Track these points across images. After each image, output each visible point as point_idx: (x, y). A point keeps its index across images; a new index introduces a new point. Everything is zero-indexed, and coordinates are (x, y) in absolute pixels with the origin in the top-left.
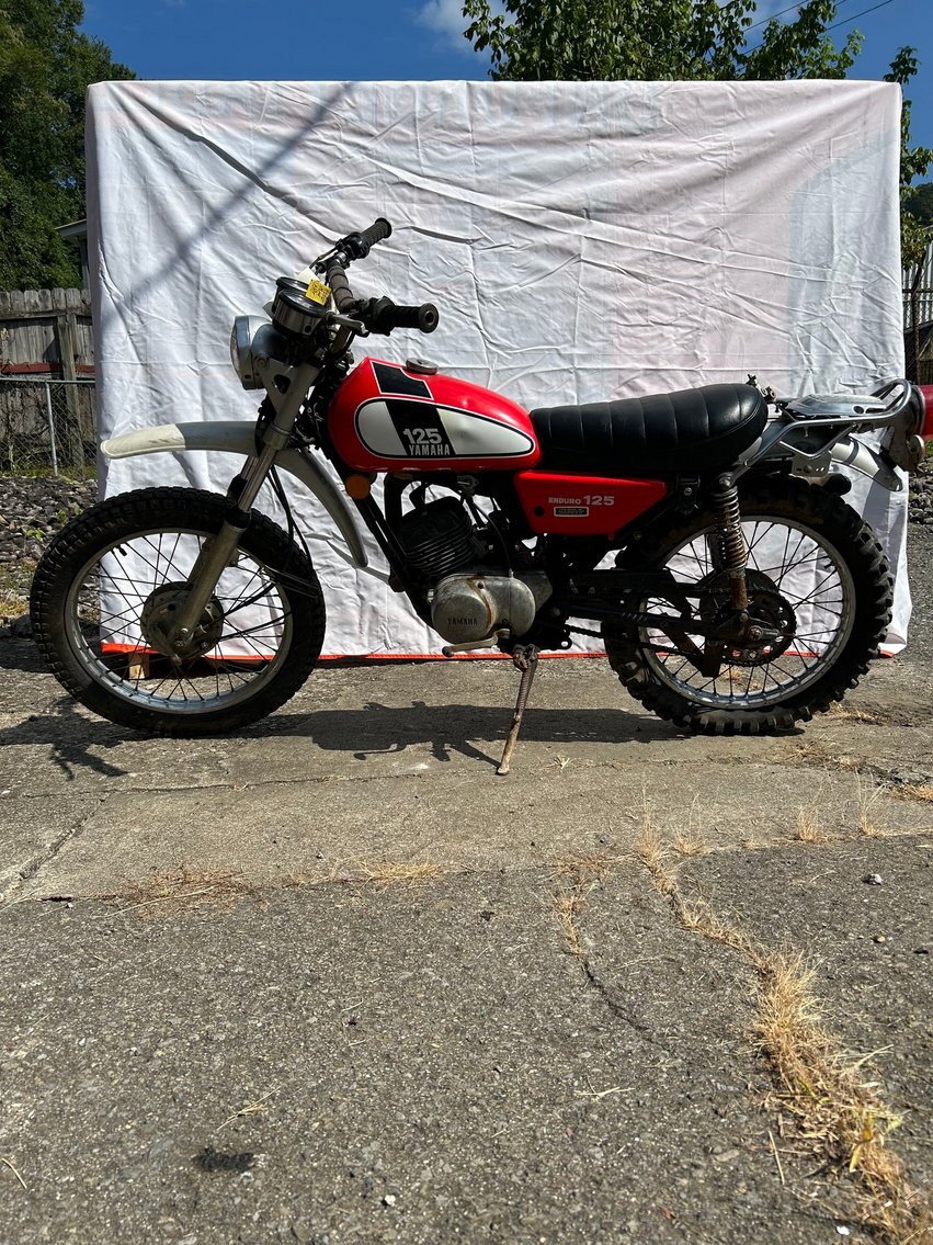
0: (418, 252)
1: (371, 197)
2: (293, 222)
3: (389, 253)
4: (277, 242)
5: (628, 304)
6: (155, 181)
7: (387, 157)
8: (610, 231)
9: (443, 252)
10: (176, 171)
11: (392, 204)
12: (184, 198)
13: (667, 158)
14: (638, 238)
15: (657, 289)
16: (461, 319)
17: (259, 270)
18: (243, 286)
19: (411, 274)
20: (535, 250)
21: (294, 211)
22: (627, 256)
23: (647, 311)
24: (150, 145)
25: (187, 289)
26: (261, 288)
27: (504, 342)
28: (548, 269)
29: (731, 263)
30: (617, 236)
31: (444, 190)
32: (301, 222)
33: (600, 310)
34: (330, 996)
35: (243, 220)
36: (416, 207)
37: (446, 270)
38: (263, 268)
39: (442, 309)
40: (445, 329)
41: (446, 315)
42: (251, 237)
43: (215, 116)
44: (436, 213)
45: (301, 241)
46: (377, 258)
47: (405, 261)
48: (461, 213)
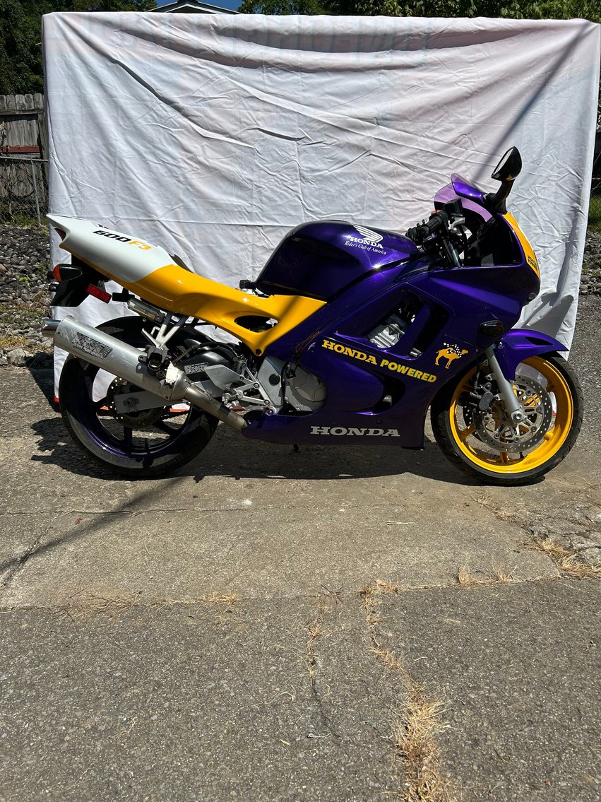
0: (262, 146)
1: (232, 106)
2: (178, 123)
3: (242, 146)
4: (167, 136)
5: (400, 185)
6: (86, 91)
7: (242, 79)
8: (391, 133)
9: (278, 146)
10: (101, 85)
11: (245, 111)
12: (106, 104)
13: (434, 84)
14: (409, 139)
15: (421, 176)
16: (289, 193)
17: (155, 156)
18: (145, 166)
19: (256, 161)
20: (339, 146)
21: (178, 114)
22: (404, 152)
23: (413, 191)
24: (83, 65)
25: (108, 167)
26: (157, 168)
27: (316, 209)
28: (348, 160)
29: (472, 159)
30: (396, 138)
31: (280, 102)
32: (184, 123)
33: (382, 189)
34: (167, 699)
35: (145, 119)
36: (261, 114)
37: (280, 159)
38: (159, 154)
39: (276, 186)
40: (277, 199)
41: (278, 190)
42: (150, 131)
43: (126, 46)
44: (274, 119)
45: (183, 136)
46: (234, 149)
47: (253, 152)
48: (291, 119)
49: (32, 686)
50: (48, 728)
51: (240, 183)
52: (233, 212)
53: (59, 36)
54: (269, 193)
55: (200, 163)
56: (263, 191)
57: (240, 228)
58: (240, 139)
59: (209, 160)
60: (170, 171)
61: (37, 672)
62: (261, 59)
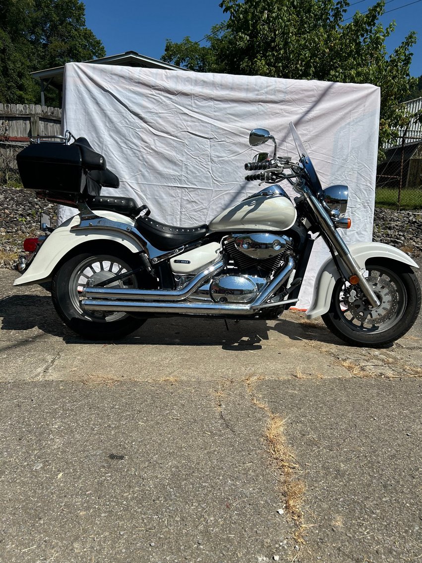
0: (189, 141)
1: (173, 118)
2: (141, 126)
3: (178, 141)
4: (134, 133)
6: (88, 106)
7: (180, 104)
9: (198, 142)
10: (97, 104)
11: (180, 121)
12: (99, 113)
13: (289, 113)
16: (205, 170)
17: (126, 144)
18: (120, 150)
19: (185, 150)
20: (234, 144)
21: (141, 121)
24: (88, 92)
26: (127, 151)
27: (220, 179)
28: (239, 152)
31: (201, 117)
32: (144, 126)
35: (122, 123)
36: (189, 123)
37: (199, 150)
38: (128, 143)
39: (196, 165)
40: (197, 172)
41: (197, 167)
42: (124, 130)
43: (113, 82)
44: (197, 126)
45: (143, 134)
46: (172, 142)
47: (184, 144)
51: (175, 162)
52: (171, 179)
53: (75, 75)
54: (192, 169)
55: (152, 149)
56: (189, 168)
57: (174, 188)
58: (176, 137)
59: (158, 148)
60: (135, 153)
62: (191, 92)
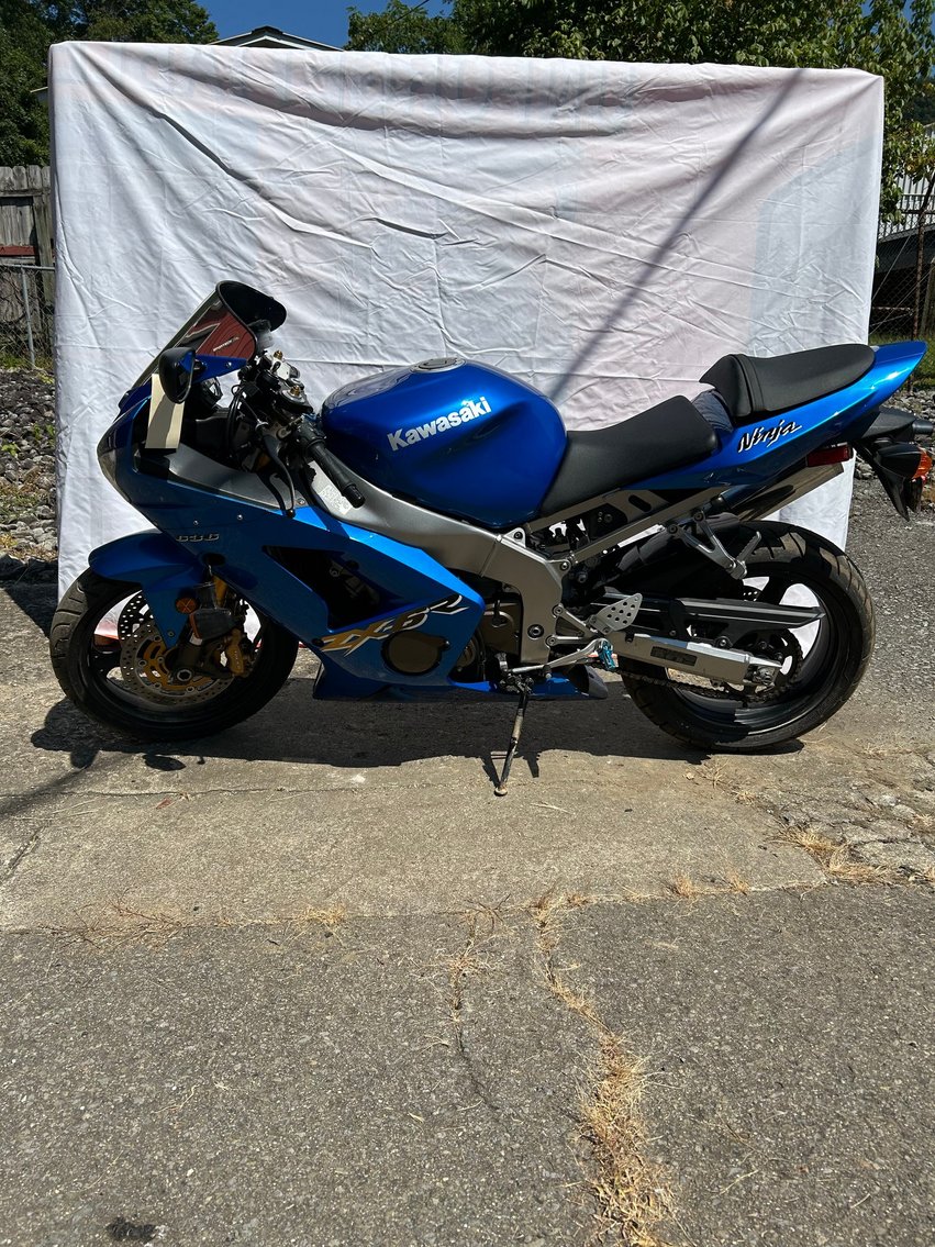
0: (381, 245)
1: (337, 185)
2: (256, 209)
3: (352, 244)
4: (239, 228)
5: (590, 308)
6: (115, 160)
7: (353, 145)
8: (577, 231)
9: (406, 246)
10: (139, 152)
11: (357, 193)
12: (146, 179)
13: (638, 159)
14: (604, 240)
15: (621, 294)
16: (426, 319)
17: (220, 258)
18: (205, 273)
19: (373, 268)
20: (500, 248)
21: (255, 195)
22: (595, 259)
23: (609, 316)
24: (111, 120)
25: (148, 274)
27: (464, 341)
28: (510, 269)
29: (695, 271)
30: (584, 237)
31: (409, 181)
32: (263, 208)
33: (563, 313)
34: (238, 1059)
35: (206, 203)
36: (381, 198)
37: (409, 266)
38: (225, 256)
39: (404, 306)
40: (405, 325)
41: (406, 312)
42: (212, 221)
43: (179, 94)
44: (401, 205)
45: (263, 229)
46: (339, 249)
47: (369, 254)
48: (426, 206)
49: (31, 1042)
50: (57, 1102)
51: (349, 301)
52: (339, 344)
53: (76, 77)
54: (393, 317)
55: (287, 269)
56: (383, 313)
57: (349, 368)
58: (348, 235)
59: (301, 265)
61: (39, 1023)
62: (381, 116)
